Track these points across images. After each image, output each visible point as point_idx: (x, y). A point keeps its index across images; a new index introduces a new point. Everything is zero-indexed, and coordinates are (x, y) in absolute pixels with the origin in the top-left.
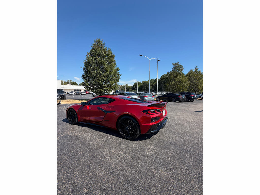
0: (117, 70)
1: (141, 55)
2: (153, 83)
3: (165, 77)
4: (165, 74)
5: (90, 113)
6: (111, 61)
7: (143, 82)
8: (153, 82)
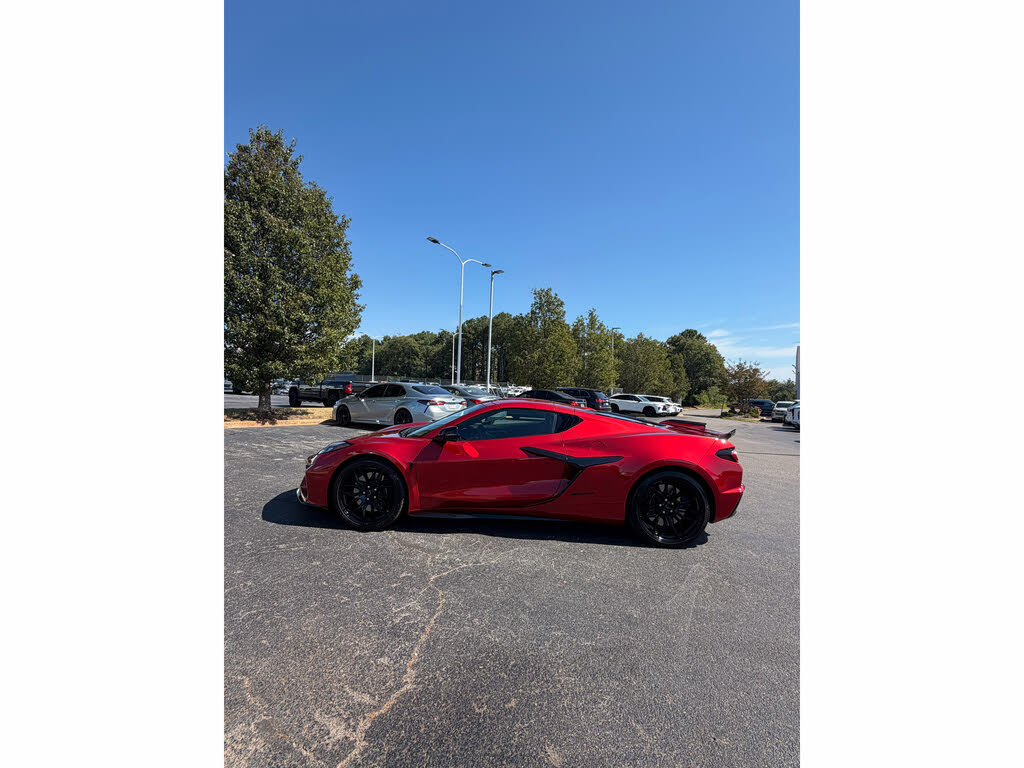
0: (356, 283)
1: (435, 241)
2: (430, 348)
3: (475, 329)
4: (475, 318)
5: (485, 472)
6: (331, 244)
7: (386, 338)
8: (431, 345)
